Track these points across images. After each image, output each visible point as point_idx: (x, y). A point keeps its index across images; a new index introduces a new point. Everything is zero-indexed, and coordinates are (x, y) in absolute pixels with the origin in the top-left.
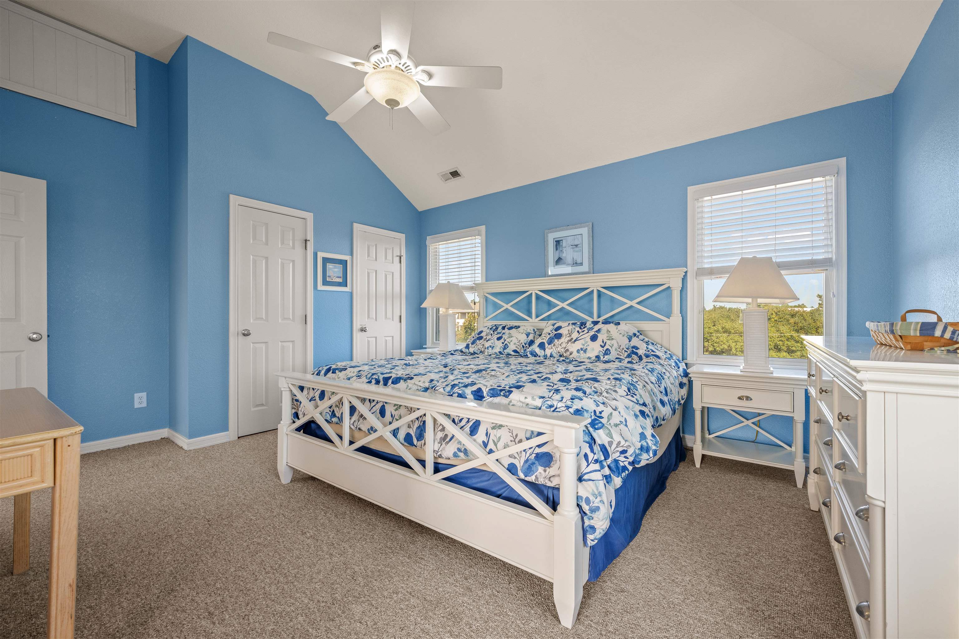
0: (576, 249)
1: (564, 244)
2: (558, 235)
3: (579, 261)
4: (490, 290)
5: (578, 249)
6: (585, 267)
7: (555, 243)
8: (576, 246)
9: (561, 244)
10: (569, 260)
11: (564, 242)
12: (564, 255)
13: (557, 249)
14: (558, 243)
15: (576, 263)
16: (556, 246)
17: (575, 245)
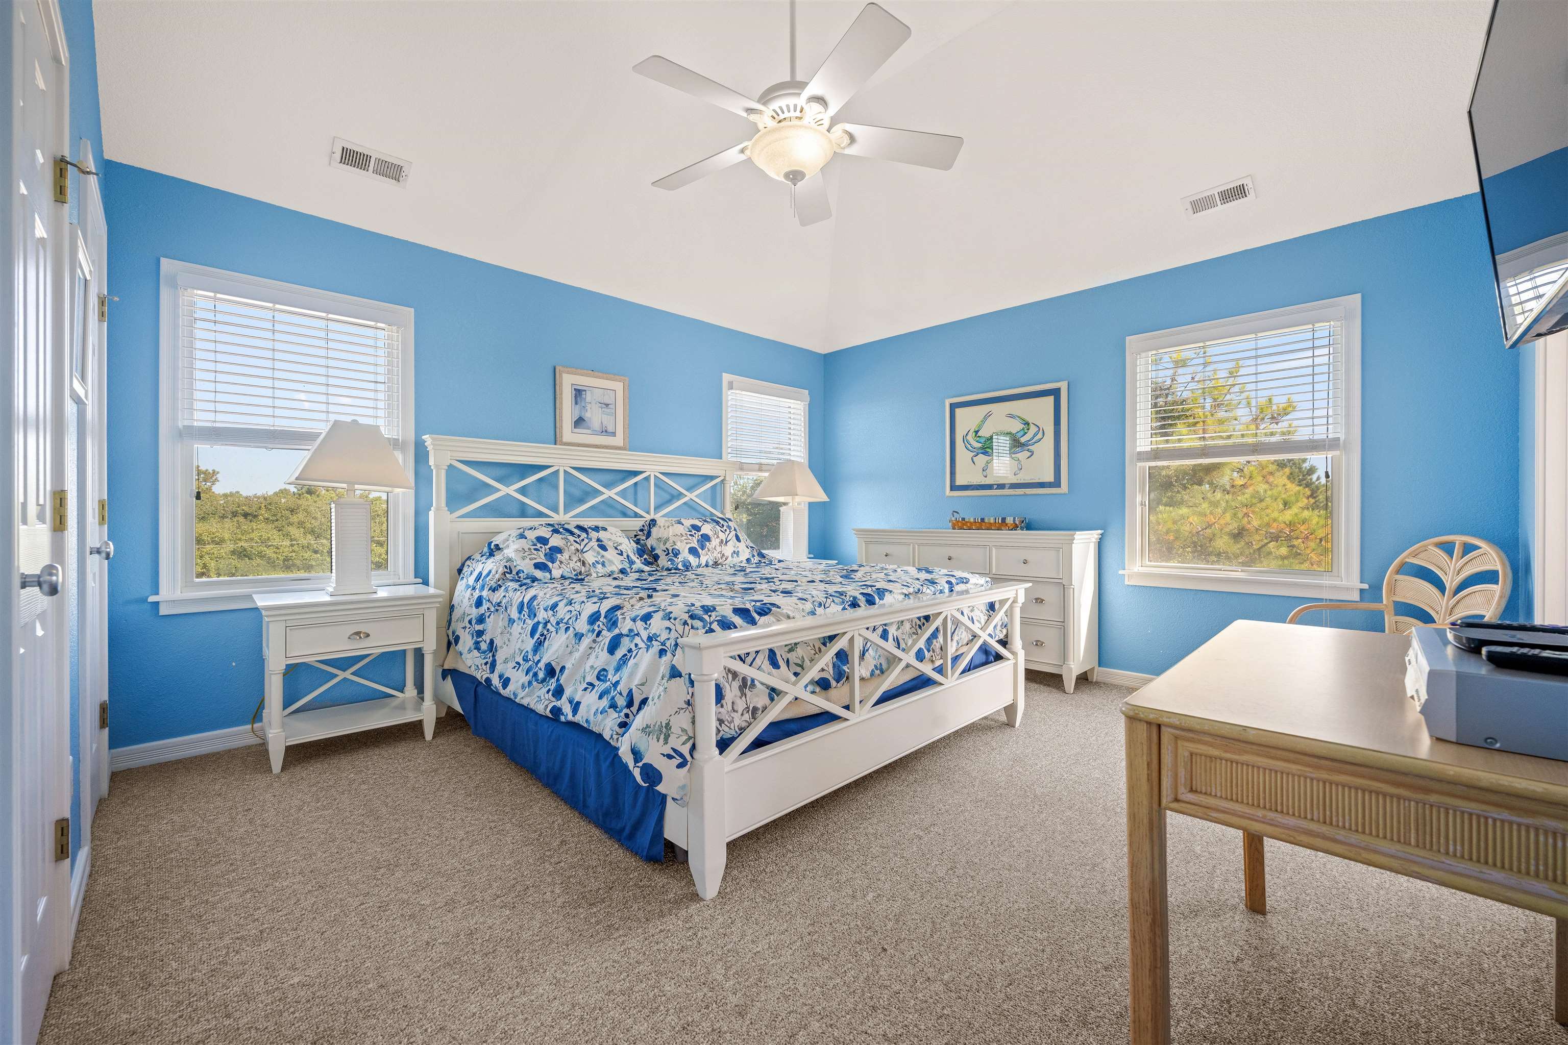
0: (605, 410)
1: (588, 397)
2: (582, 381)
3: (610, 429)
4: (465, 455)
5: (608, 410)
6: (618, 440)
7: (574, 392)
8: (607, 405)
9: (584, 396)
10: (596, 425)
11: (588, 393)
12: (587, 415)
13: (576, 403)
14: (578, 393)
15: (606, 431)
16: (576, 397)
17: (605, 404)
